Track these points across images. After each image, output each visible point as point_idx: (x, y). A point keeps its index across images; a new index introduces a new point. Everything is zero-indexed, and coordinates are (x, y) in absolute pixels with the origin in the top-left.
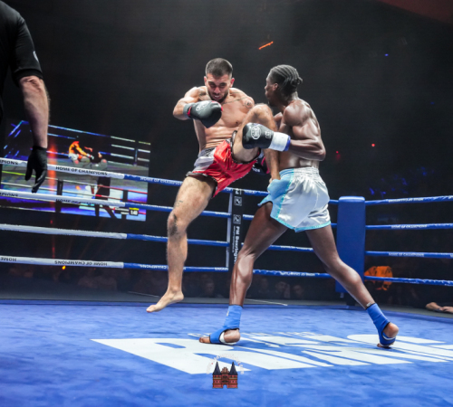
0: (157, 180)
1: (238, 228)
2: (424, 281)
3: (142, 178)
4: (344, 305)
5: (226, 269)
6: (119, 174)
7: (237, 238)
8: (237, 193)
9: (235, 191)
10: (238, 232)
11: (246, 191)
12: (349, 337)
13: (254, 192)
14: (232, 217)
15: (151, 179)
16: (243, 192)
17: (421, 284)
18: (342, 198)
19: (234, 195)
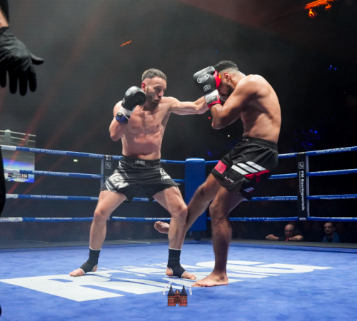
0: (43, 150)
2: (250, 219)
3: (31, 149)
4: (193, 241)
6: (12, 147)
8: (107, 159)
9: (105, 157)
11: (114, 157)
12: (197, 264)
13: (119, 157)
14: (104, 178)
15: (38, 150)
16: (112, 158)
17: (248, 221)
18: (188, 160)
19: (105, 161)
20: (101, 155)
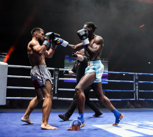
0: (110, 72)
1: (137, 86)
5: (134, 99)
7: (137, 89)
8: (136, 75)
9: (135, 74)
10: (137, 88)
11: (139, 74)
13: (142, 74)
14: (135, 83)
15: (108, 72)
19: (135, 76)
20: (134, 73)
